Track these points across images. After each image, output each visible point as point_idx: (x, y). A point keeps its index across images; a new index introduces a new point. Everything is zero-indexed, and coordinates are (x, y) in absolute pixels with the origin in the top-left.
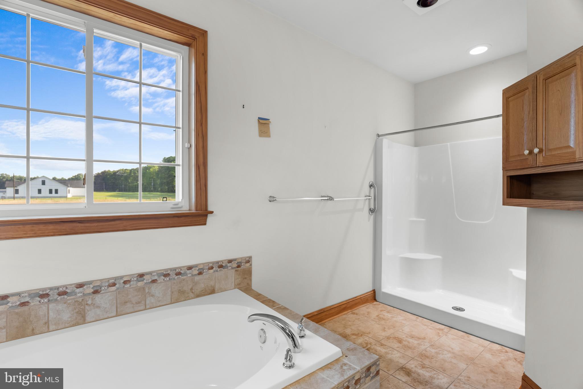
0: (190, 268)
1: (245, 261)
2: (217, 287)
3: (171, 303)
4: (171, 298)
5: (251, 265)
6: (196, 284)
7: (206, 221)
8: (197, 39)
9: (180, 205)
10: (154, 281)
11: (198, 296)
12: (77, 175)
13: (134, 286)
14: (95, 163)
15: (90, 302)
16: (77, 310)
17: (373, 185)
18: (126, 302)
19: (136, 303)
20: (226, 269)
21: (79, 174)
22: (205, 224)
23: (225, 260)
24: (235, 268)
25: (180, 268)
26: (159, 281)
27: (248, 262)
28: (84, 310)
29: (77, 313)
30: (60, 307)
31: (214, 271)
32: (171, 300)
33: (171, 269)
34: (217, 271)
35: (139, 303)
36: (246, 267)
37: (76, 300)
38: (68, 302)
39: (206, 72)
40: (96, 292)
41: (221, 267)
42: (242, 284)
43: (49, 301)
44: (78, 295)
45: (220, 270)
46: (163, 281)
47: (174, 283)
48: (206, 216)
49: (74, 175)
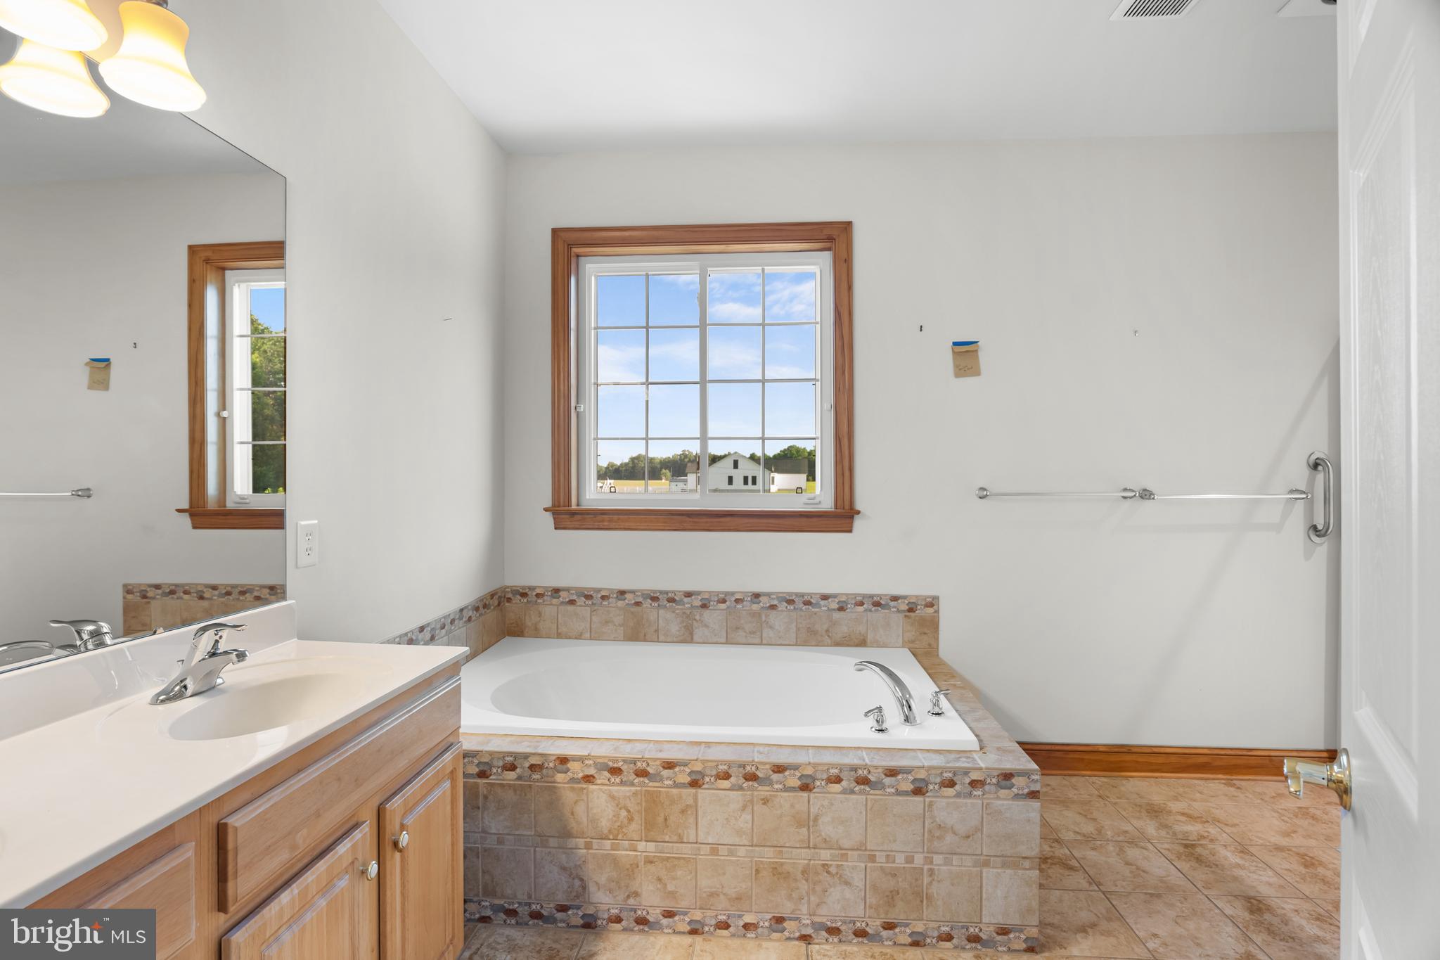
0: (825, 597)
1: (923, 603)
2: (870, 637)
3: (796, 645)
4: (797, 638)
5: (937, 612)
6: (834, 624)
7: (852, 527)
8: (835, 239)
9: (817, 501)
10: (773, 607)
11: (838, 644)
12: (786, 448)
13: (748, 608)
14: (710, 441)
15: (697, 617)
16: (685, 624)
17: (1322, 463)
18: (737, 628)
19: (750, 632)
20: (886, 611)
21: (790, 447)
22: (850, 531)
23: (886, 595)
24: (904, 611)
25: (810, 595)
26: (780, 609)
27: (931, 605)
28: (692, 625)
29: (685, 627)
30: (669, 615)
31: (866, 610)
32: (797, 641)
33: (797, 595)
34: (870, 611)
35: (754, 633)
36: (926, 613)
37: (684, 611)
38: (677, 611)
39: (850, 288)
40: (704, 606)
41: (877, 604)
42: (917, 642)
43: (659, 606)
44: (686, 606)
45: (875, 610)
46: (784, 609)
47: (801, 616)
48: (852, 517)
49: (782, 449)
